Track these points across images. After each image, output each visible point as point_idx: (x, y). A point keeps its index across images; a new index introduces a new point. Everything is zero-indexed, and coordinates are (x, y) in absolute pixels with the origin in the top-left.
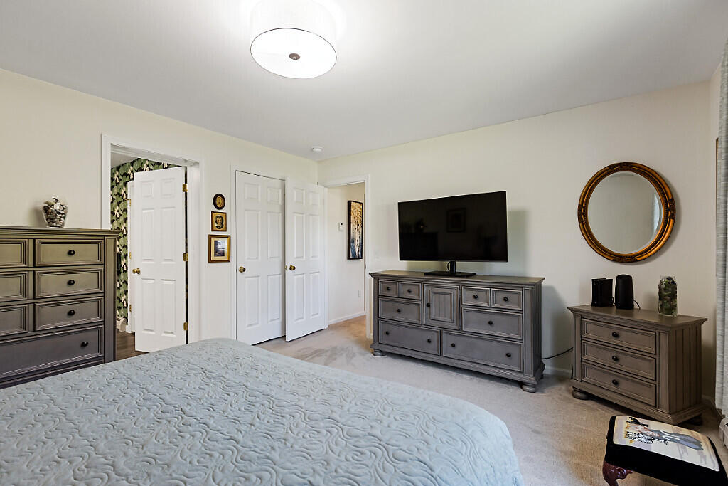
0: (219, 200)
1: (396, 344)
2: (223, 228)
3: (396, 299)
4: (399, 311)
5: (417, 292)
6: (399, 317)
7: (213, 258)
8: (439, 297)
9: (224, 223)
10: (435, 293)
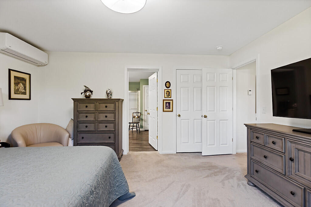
0: (168, 84)
1: (263, 182)
2: (170, 96)
3: (263, 147)
4: (265, 157)
5: (281, 145)
6: (264, 161)
7: (165, 110)
8: (305, 155)
9: (170, 94)
10: (299, 150)
